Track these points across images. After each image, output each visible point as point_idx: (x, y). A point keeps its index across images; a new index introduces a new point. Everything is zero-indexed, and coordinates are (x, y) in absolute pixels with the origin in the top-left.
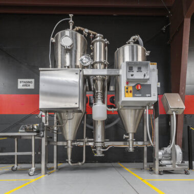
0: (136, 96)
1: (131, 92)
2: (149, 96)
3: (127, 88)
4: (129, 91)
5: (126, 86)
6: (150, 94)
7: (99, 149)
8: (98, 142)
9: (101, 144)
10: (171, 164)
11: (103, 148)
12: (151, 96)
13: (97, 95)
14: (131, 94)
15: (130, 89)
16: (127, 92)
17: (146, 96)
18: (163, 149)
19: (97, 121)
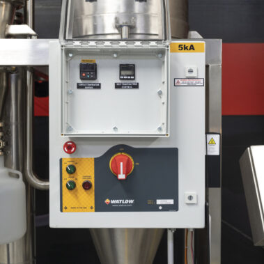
0: (111, 208)
1: (87, 186)
2: (166, 208)
3: (72, 170)
4: (80, 182)
5: (66, 157)
12: (175, 207)
14: (88, 198)
15: (87, 172)
16: (72, 187)
17: (155, 208)
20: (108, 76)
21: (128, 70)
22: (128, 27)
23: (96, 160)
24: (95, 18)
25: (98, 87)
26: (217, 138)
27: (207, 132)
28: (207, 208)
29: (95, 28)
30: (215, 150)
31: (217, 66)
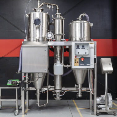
0: (81, 65)
1: (78, 62)
2: (89, 65)
3: (76, 60)
4: (77, 62)
5: (75, 58)
6: (90, 64)
7: (58, 94)
8: (57, 90)
9: (59, 90)
10: (105, 108)
11: (61, 94)
12: (90, 65)
13: (57, 57)
14: (78, 64)
15: (78, 60)
17: (87, 65)
18: (101, 96)
19: (57, 75)
20: (81, 47)
21: (83, 46)
22: (81, 39)
23: (79, 59)
24: (75, 38)
25: (79, 49)
26: (96, 56)
27: (94, 55)
28: (94, 66)
29: (75, 39)
30: (95, 58)
31: (96, 46)
